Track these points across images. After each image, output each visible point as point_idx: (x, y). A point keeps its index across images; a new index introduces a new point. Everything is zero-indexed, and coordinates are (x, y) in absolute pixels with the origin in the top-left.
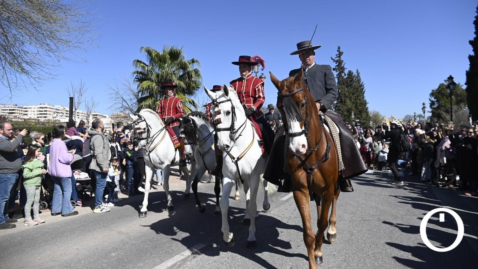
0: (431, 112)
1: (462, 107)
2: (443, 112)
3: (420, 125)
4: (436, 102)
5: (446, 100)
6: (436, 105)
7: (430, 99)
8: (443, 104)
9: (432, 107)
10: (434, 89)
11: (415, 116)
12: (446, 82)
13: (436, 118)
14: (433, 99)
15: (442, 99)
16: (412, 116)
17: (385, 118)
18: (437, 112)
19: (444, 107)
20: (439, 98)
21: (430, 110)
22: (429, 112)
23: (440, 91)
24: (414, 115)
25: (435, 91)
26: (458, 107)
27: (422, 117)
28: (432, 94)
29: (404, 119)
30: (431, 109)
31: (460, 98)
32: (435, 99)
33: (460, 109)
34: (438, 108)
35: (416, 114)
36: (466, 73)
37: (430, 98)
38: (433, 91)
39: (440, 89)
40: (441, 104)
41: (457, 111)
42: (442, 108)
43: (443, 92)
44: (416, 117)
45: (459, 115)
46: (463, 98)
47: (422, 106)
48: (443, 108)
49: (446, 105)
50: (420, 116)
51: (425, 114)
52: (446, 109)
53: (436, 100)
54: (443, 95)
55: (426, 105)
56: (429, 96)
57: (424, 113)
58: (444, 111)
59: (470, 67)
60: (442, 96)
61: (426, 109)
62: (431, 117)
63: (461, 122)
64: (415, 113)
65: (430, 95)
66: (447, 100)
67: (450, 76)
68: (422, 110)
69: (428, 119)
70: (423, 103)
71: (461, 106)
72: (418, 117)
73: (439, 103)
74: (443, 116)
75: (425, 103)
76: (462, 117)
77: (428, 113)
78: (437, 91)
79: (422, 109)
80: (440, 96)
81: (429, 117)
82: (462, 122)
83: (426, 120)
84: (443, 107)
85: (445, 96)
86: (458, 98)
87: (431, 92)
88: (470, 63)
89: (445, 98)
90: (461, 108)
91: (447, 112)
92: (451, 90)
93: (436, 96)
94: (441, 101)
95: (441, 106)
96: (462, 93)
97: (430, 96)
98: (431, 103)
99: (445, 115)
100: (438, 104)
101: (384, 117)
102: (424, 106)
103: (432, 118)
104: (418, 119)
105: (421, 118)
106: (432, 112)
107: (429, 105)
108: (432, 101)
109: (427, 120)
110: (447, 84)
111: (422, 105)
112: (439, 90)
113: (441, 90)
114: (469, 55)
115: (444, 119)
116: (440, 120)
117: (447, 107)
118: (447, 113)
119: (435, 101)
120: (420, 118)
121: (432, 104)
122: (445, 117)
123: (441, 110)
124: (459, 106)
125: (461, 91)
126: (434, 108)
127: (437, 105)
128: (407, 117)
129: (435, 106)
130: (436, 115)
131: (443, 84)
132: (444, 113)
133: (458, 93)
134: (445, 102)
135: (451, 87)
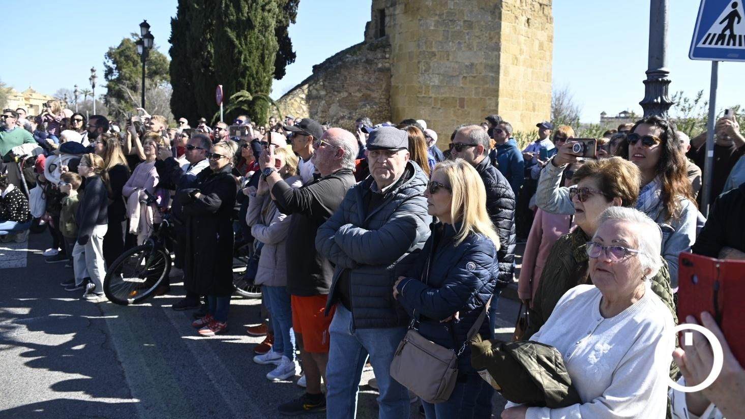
0: (106, 87)
1: (156, 82)
2: (127, 89)
4: (116, 69)
5: (132, 67)
6: (115, 75)
7: (104, 63)
8: (127, 75)
9: (108, 79)
10: (113, 47)
11: (76, 91)
12: (133, 37)
13: (115, 97)
14: (110, 63)
15: (125, 66)
16: (71, 91)
17: (13, 90)
18: (117, 88)
19: (129, 79)
20: (121, 63)
21: (106, 83)
22: (103, 86)
23: (122, 51)
24: (74, 89)
25: (114, 51)
26: (151, 82)
27: (89, 94)
28: (110, 55)
29: (56, 95)
30: (106, 81)
31: (154, 67)
32: (113, 63)
33: (154, 86)
34: (119, 80)
35: (79, 89)
36: (170, 22)
37: (106, 61)
38: (111, 49)
39: (123, 48)
40: (123, 74)
41: (150, 89)
42: (125, 81)
43: (128, 53)
44: (77, 93)
45: (152, 96)
46: (160, 68)
47: (90, 74)
48: (128, 82)
49: (131, 76)
50: (86, 93)
51: (95, 89)
52: (131, 84)
53: (115, 66)
54: (128, 58)
55: (97, 73)
56: (104, 57)
57: (93, 87)
58: (127, 87)
59: (178, 11)
60: (125, 60)
61: (96, 80)
62: (105, 96)
63: (155, 108)
64: (75, 86)
65: (105, 56)
66: (134, 69)
68: (89, 80)
69: (100, 99)
70: (92, 68)
71: (155, 81)
72: (82, 93)
73: (121, 72)
74: (126, 96)
75: (94, 69)
76: (157, 101)
77: (101, 87)
78: (118, 51)
79: (90, 79)
80: (122, 59)
81: (102, 95)
82: (156, 108)
83: (96, 101)
84: (126, 80)
85: (131, 60)
86: (152, 68)
87: (107, 50)
88: (177, 5)
89: (131, 64)
90: (156, 85)
91: (134, 88)
92: (144, 49)
93: (115, 59)
94: (124, 68)
95: (124, 78)
96: (159, 59)
97: (106, 58)
98: (106, 71)
99: (130, 94)
100: (118, 74)
101: (11, 89)
102: (93, 74)
103: (108, 98)
104: (82, 98)
105: (87, 96)
106: (108, 87)
107: (103, 74)
108: (109, 66)
109: (98, 100)
110: (135, 41)
111: (90, 71)
112: (121, 49)
113: (125, 50)
115: (128, 100)
116: (120, 102)
117: (134, 81)
118: (133, 92)
119: (114, 68)
120: (86, 96)
121: (109, 72)
122: (130, 98)
123: (124, 84)
124: (153, 81)
125: (156, 55)
126: (111, 81)
127: (117, 76)
128: (60, 92)
129: (114, 77)
130: (114, 92)
131: (128, 40)
132: (129, 91)
133: (152, 58)
134: (130, 71)
135: (146, 41)
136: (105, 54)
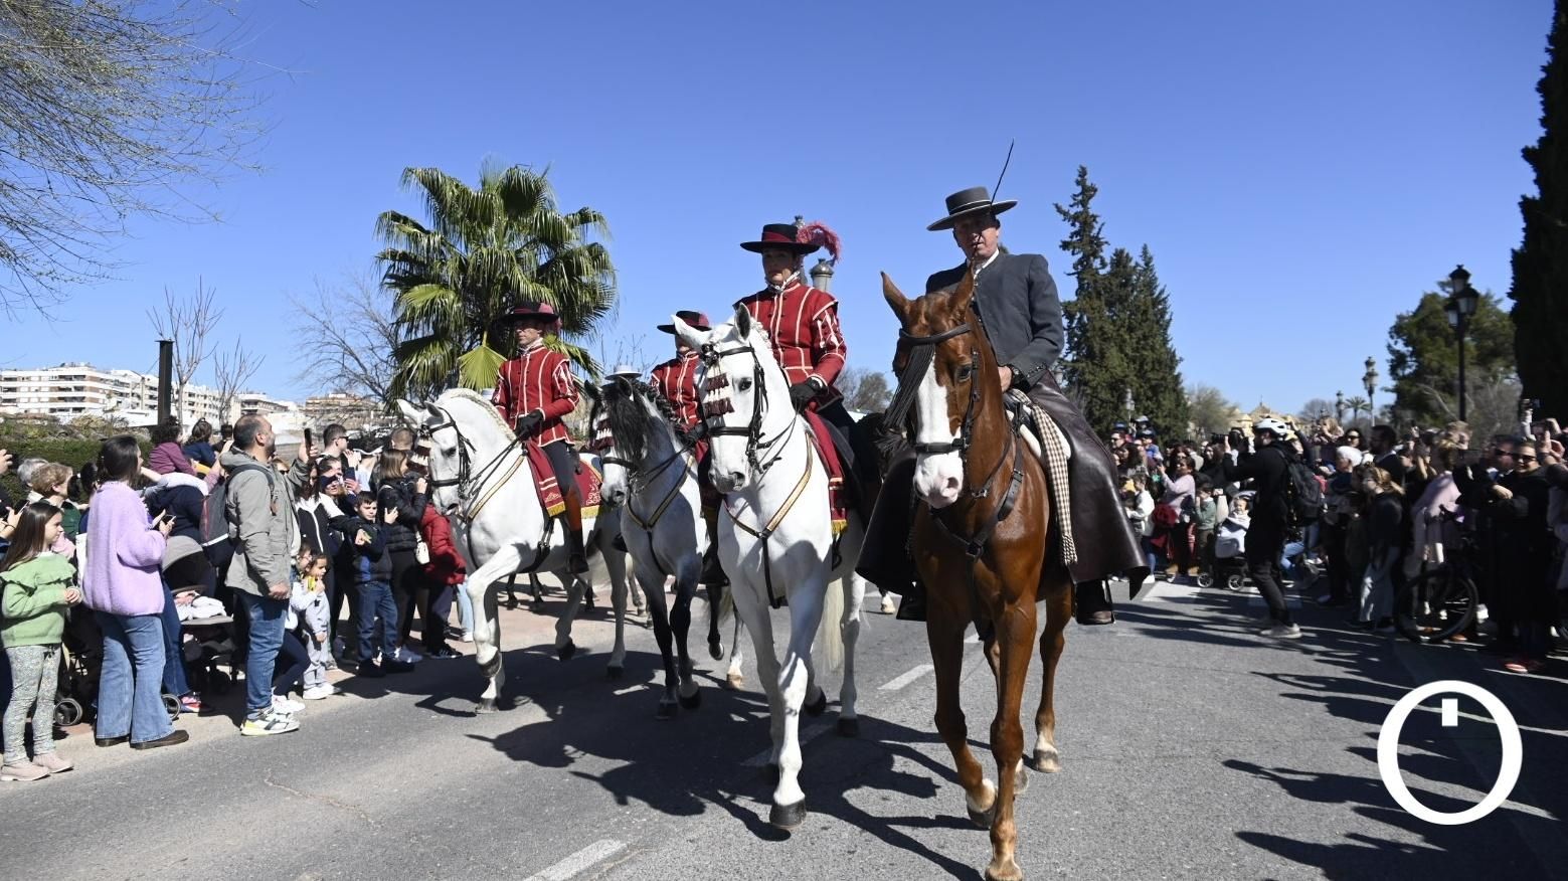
0: (1392, 391)
1: (1496, 371)
2: (1435, 392)
3: (1355, 434)
4: (1411, 356)
5: (1443, 348)
6: (1410, 367)
7: (1389, 346)
8: (1435, 364)
9: (1397, 375)
10: (1405, 314)
11: (1339, 403)
12: (1444, 290)
13: (1411, 409)
14: (1400, 346)
15: (1429, 348)
16: (1330, 404)
17: (1237, 411)
18: (1414, 390)
19: (1439, 372)
20: (1421, 342)
21: (1391, 383)
22: (1387, 390)
23: (1423, 320)
24: (1335, 399)
25: (1406, 321)
26: (1484, 373)
27: (1362, 408)
28: (1398, 330)
29: (1303, 413)
30: (1394, 379)
31: (1490, 343)
32: (1406, 345)
33: (1491, 379)
34: (1417, 376)
35: (1344, 399)
36: (1510, 259)
37: (1392, 342)
38: (1400, 318)
39: (1425, 312)
40: (1426, 362)
41: (1481, 388)
42: (1429, 377)
43: (1433, 321)
44: (1342, 407)
45: (1486, 402)
46: (1503, 344)
47: (1363, 371)
48: (1436, 377)
49: (1443, 366)
50: (1356, 404)
51: (1374, 396)
52: (1444, 380)
53: (1410, 349)
54: (1434, 331)
55: (1376, 368)
56: (1388, 335)
57: (1371, 392)
58: (1436, 387)
59: (1526, 237)
60: (1429, 336)
61: (1376, 380)
62: (1392, 408)
63: (1494, 424)
64: (1338, 395)
65: (1390, 333)
66: (1449, 350)
67: (1456, 268)
68: (1362, 382)
69: (1383, 414)
70: (1366, 359)
71: (1494, 369)
72: (1349, 407)
73: (1421, 359)
74: (1433, 404)
75: (1372, 360)
76: (1498, 409)
77: (1384, 392)
78: (1416, 319)
79: (1364, 379)
80: (1424, 335)
81: (1386, 406)
82: (1498, 425)
83: (1376, 418)
84: (1433, 372)
85: (1441, 335)
86: (1486, 344)
87: (1393, 322)
88: (1524, 225)
89: (1441, 341)
90: (1495, 377)
91: (1447, 388)
92: (1460, 316)
93: (1410, 336)
94: (1428, 351)
95: (1428, 370)
96: (1500, 325)
97: (1392, 337)
98: (1392, 361)
99: (1441, 400)
100: (1416, 364)
101: (1234, 408)
102: (1370, 369)
103: (1398, 412)
104: (1349, 414)
105: (1359, 411)
106: (1396, 390)
107: (1387, 367)
108: (1398, 351)
109: (1379, 417)
110: (1448, 296)
111: (1364, 366)
112: (1420, 317)
113: (1427, 317)
114: (1524, 197)
115: (1439, 413)
116: (1423, 417)
117: (1448, 375)
118: (1447, 395)
119: (1408, 354)
120: (1355, 411)
121: (1398, 362)
122: (1441, 408)
123: (1428, 383)
124: (1489, 369)
125: (1494, 318)
126: (1404, 377)
127: (1414, 368)
128: (1311, 406)
129: (1408, 371)
130: (1410, 399)
131: (1434, 296)
132: (1438, 395)
133: (1485, 325)
134: (1441, 356)
135: (1463, 304)
136: (1389, 330)
